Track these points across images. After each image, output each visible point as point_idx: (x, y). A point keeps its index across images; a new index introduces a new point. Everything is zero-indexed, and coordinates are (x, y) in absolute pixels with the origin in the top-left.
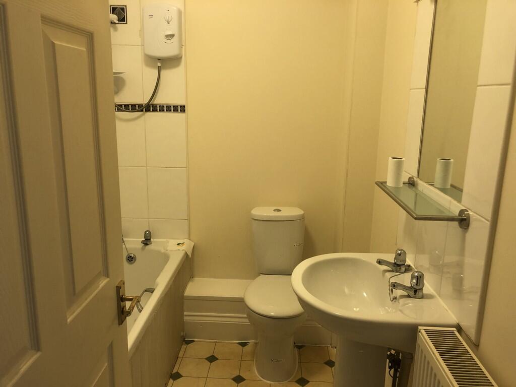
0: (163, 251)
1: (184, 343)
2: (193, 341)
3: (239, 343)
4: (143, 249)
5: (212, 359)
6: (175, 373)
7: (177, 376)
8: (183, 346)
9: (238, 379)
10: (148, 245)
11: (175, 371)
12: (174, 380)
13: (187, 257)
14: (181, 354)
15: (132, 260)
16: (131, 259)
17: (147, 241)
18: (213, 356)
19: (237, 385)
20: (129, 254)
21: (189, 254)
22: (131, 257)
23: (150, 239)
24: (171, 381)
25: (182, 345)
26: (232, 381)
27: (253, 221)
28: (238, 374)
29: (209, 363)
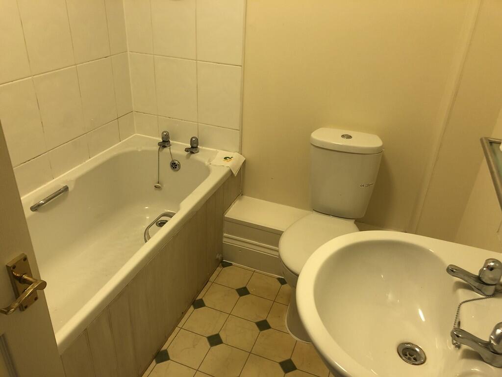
0: (207, 163)
1: (221, 264)
2: (231, 265)
3: (279, 279)
4: (188, 157)
5: (243, 292)
6: (198, 300)
7: (199, 304)
8: (218, 268)
9: (263, 325)
10: (194, 153)
11: (199, 298)
12: (195, 308)
13: (231, 175)
14: (212, 279)
15: (176, 168)
16: (174, 166)
17: (193, 149)
18: (245, 288)
19: (259, 331)
20: (173, 161)
21: (234, 173)
22: (175, 164)
23: (197, 147)
24: (192, 308)
25: (218, 266)
26: (256, 326)
27: (312, 147)
28: (265, 319)
29: (239, 297)
